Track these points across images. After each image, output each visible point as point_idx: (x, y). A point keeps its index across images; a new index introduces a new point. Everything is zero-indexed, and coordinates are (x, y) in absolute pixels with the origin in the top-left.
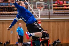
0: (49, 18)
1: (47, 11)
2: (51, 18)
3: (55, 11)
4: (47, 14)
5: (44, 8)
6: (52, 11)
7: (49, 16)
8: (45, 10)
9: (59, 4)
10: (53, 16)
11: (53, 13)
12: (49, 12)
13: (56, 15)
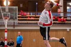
0: (14, 27)
1: (12, 21)
2: (15, 28)
3: (19, 22)
4: (12, 24)
5: (10, 18)
6: (17, 21)
7: (14, 26)
8: (11, 20)
9: (23, 15)
10: (17, 26)
11: (17, 23)
12: (14, 22)
13: (20, 25)
